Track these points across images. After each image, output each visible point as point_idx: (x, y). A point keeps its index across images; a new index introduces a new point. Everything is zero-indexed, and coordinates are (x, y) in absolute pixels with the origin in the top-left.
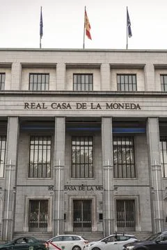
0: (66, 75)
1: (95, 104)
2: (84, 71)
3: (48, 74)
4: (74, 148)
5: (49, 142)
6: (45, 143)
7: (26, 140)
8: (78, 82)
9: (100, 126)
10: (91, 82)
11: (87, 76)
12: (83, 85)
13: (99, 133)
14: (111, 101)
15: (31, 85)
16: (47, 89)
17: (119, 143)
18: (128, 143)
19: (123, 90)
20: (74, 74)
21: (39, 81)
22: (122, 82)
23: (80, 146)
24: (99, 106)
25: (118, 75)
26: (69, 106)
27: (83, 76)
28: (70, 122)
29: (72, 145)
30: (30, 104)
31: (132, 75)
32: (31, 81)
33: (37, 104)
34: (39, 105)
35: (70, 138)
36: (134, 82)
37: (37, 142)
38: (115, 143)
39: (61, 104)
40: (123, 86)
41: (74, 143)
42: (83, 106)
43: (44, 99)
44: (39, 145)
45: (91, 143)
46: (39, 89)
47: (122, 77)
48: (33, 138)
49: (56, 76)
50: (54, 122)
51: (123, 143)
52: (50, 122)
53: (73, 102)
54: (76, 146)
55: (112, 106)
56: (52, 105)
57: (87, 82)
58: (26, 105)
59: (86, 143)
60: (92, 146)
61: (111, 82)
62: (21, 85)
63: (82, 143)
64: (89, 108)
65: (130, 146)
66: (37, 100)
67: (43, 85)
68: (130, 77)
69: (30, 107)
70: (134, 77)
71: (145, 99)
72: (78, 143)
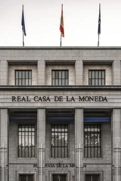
0: (46, 71)
1: (70, 97)
2: (61, 68)
3: (31, 71)
4: (53, 134)
5: (33, 130)
6: (30, 130)
7: (15, 128)
8: (56, 78)
9: (73, 116)
10: (67, 78)
11: (63, 72)
12: (60, 81)
13: (73, 122)
14: (83, 94)
15: (17, 81)
16: (30, 85)
17: (89, 130)
18: (96, 130)
19: (93, 84)
20: (53, 70)
21: (23, 77)
22: (93, 77)
23: (58, 132)
24: (73, 99)
25: (89, 70)
26: (48, 99)
27: (60, 72)
28: (50, 112)
29: (52, 132)
30: (17, 98)
31: (101, 70)
32: (17, 77)
33: (22, 98)
34: (24, 98)
35: (49, 126)
36: (103, 77)
37: (23, 130)
38: (86, 130)
39: (42, 98)
40: (93, 81)
41: (53, 130)
42: (60, 99)
43: (28, 93)
44: (25, 131)
45: (66, 130)
46: (23, 84)
47: (93, 72)
48: (20, 126)
49: (37, 72)
50: (36, 112)
51: (92, 130)
52: (34, 112)
53: (52, 95)
54: (54, 132)
55: (84, 99)
56: (34, 99)
57: (63, 77)
58: (14, 99)
59: (63, 130)
60: (68, 132)
61: (84, 77)
62: (8, 81)
63: (60, 130)
64: (65, 101)
65: (97, 133)
66: (22, 94)
67: (27, 80)
68: (100, 72)
69: (17, 100)
70: (103, 72)
71: (112, 93)
72: (56, 130)
